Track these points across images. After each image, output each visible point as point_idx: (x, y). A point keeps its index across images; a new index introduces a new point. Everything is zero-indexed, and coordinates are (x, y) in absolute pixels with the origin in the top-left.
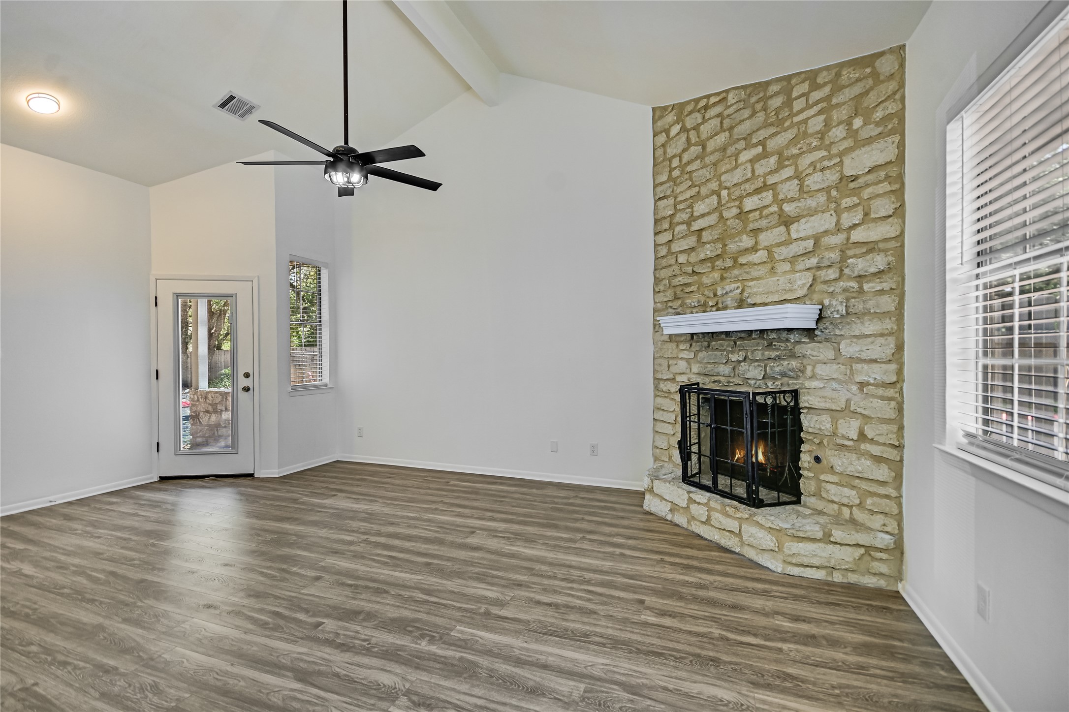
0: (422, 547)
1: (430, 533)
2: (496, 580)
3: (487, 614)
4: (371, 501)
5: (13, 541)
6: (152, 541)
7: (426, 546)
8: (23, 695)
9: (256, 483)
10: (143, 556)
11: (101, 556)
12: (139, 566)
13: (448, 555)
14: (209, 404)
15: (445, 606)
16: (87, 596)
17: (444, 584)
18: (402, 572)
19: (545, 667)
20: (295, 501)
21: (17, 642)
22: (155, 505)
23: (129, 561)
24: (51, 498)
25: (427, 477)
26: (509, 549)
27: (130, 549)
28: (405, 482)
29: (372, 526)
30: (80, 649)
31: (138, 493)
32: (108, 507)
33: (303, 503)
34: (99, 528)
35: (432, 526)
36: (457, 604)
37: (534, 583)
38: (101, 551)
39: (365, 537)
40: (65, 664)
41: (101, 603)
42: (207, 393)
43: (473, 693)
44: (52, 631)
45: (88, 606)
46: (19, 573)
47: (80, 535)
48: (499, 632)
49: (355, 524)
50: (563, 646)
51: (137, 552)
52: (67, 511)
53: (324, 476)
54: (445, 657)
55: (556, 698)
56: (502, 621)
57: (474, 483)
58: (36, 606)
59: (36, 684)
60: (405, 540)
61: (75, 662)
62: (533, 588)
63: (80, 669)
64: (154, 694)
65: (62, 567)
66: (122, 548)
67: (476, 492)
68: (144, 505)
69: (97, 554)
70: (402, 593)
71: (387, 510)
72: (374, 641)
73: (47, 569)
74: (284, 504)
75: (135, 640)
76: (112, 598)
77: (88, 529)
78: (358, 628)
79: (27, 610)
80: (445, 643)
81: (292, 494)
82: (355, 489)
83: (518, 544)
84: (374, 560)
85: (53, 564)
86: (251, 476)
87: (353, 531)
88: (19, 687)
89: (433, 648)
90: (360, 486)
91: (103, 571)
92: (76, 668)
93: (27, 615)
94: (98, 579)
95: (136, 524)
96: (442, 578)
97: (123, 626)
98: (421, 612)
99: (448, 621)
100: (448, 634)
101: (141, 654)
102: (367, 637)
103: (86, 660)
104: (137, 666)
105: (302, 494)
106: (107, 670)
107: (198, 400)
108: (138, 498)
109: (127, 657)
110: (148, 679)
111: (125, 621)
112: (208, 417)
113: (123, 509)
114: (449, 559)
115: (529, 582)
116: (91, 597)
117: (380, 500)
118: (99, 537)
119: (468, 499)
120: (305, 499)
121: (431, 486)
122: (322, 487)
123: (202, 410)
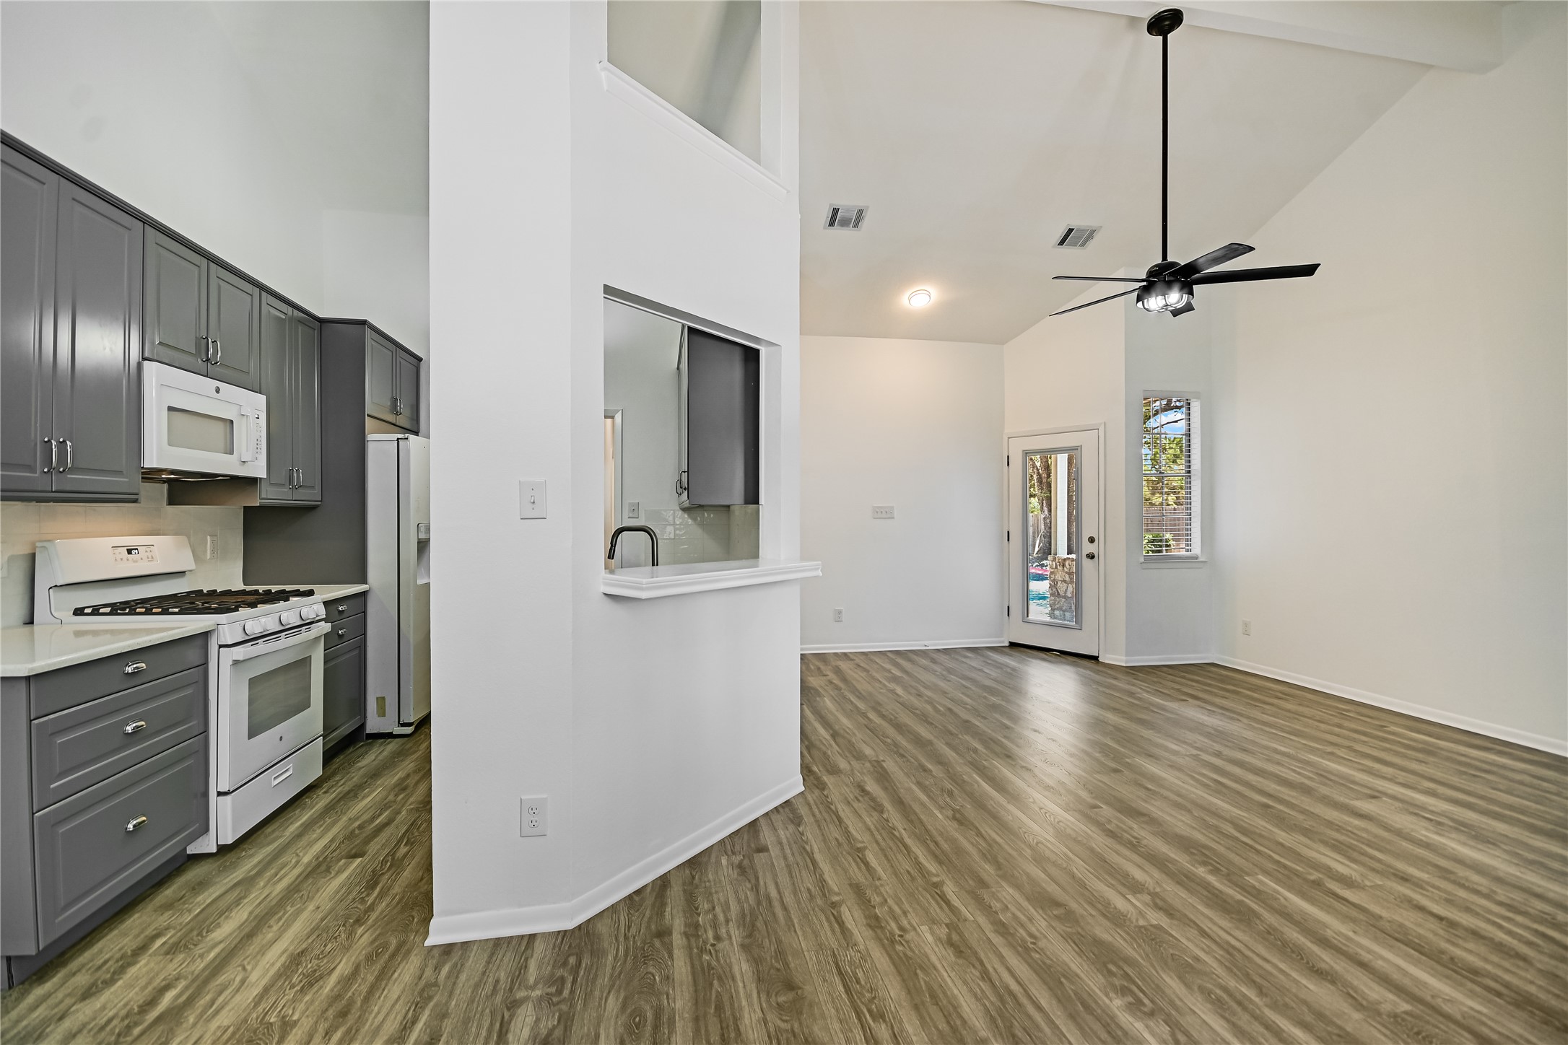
0: (1272, 787)
1: (1296, 776)
2: (1362, 858)
3: (1317, 884)
4: (1232, 718)
5: (896, 669)
6: (986, 694)
7: (1278, 788)
8: (876, 764)
9: (1101, 668)
10: (974, 703)
11: (947, 695)
12: (969, 710)
13: (1307, 808)
14: (1066, 573)
15: (1258, 852)
16: (929, 719)
17: (1274, 832)
18: (1223, 801)
19: (1362, 965)
20: (1131, 694)
21: (881, 733)
22: (999, 666)
23: (963, 704)
24: (926, 643)
25: (1348, 711)
26: (1425, 836)
27: (968, 696)
28: (1301, 709)
29: (1214, 744)
30: (914, 751)
31: (990, 654)
32: (964, 660)
33: (1139, 699)
34: (951, 674)
35: (1305, 769)
36: (1277, 857)
37: (1434, 886)
38: (947, 692)
39: (1195, 752)
40: (903, 756)
41: (936, 727)
42: (1065, 560)
43: (1232, 932)
44: (901, 734)
45: (928, 726)
46: (893, 692)
47: (937, 675)
48: (1319, 906)
49: (1190, 736)
50: (1416, 963)
51: (971, 699)
52: (935, 656)
53: (1183, 677)
54: (1221, 892)
55: (1349, 994)
56: (1334, 899)
57: (1437, 738)
58: (897, 716)
59: (883, 761)
60: (1251, 772)
61: (909, 758)
62: (1428, 891)
63: (910, 762)
64: (949, 796)
65: (919, 695)
66: (963, 693)
67: (1430, 751)
68: (989, 664)
69: (944, 693)
70: (1207, 818)
71: (1249, 734)
72: (1145, 842)
73: (910, 693)
74: (1118, 695)
75: (948, 759)
76: (944, 727)
77: (944, 673)
78: (1135, 826)
79: (892, 717)
80: (1230, 881)
81: (1132, 687)
82: (1217, 700)
83: (1453, 835)
84: (1193, 778)
85: (915, 691)
86: (1095, 658)
87: (1185, 743)
88: (874, 759)
89: (1211, 879)
90: (1226, 698)
91: (944, 706)
92: (908, 761)
93: (891, 720)
94: (940, 711)
95: (979, 678)
96: (1277, 826)
97: (944, 747)
98: (1220, 844)
99: (1251, 865)
100: (1241, 876)
101: (950, 769)
102: (1139, 837)
103: (916, 759)
104: (944, 775)
105: (1143, 690)
106: (925, 770)
107: (1056, 567)
108: (987, 657)
109: (940, 767)
110: (948, 785)
111: (948, 744)
112: (1065, 588)
113: (974, 664)
114: (1304, 812)
115: (1428, 883)
116: (931, 721)
117: (1245, 721)
118: (949, 681)
119: (1404, 756)
120: (1146, 695)
121: (1346, 724)
122: (1173, 688)
123: (1060, 579)
